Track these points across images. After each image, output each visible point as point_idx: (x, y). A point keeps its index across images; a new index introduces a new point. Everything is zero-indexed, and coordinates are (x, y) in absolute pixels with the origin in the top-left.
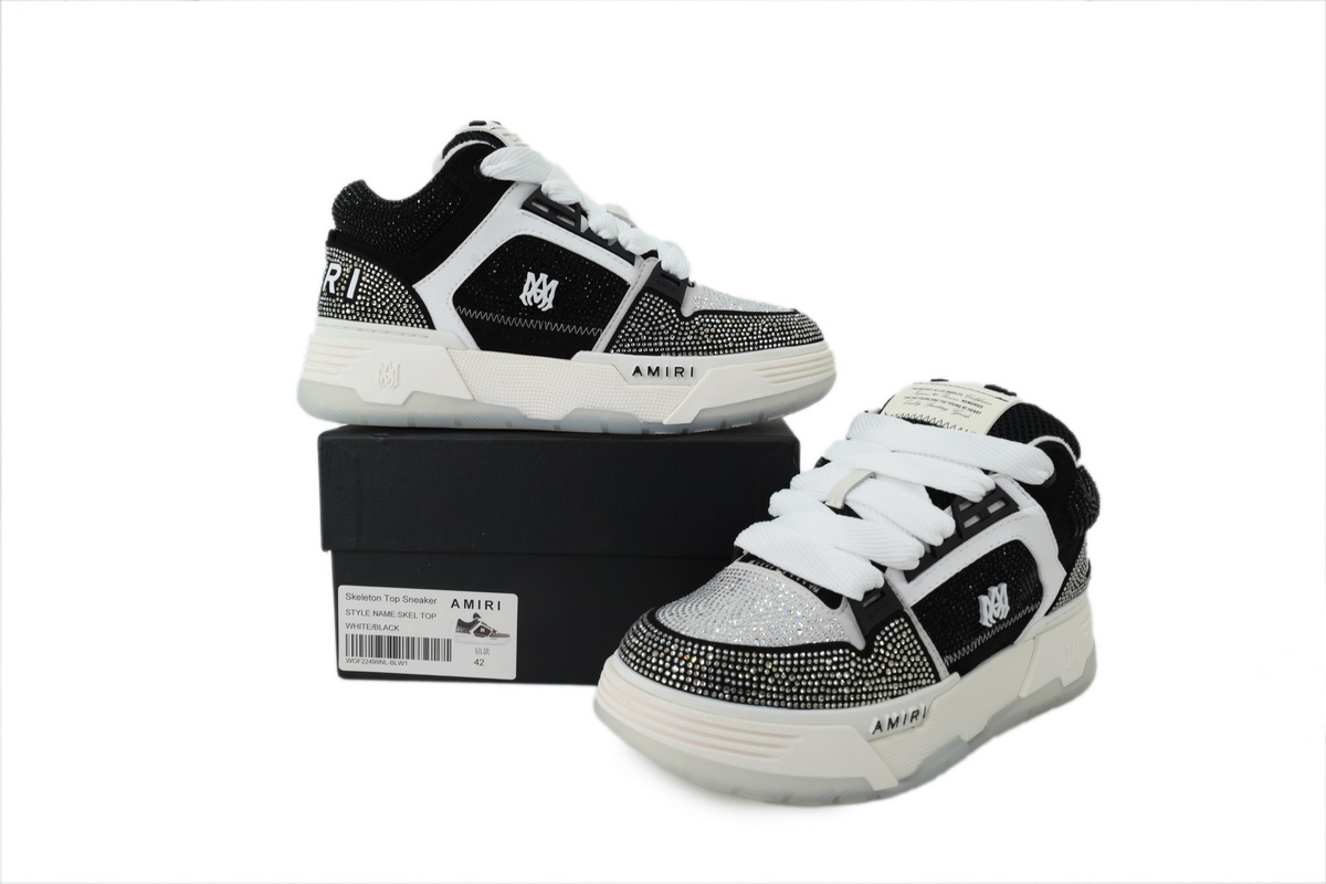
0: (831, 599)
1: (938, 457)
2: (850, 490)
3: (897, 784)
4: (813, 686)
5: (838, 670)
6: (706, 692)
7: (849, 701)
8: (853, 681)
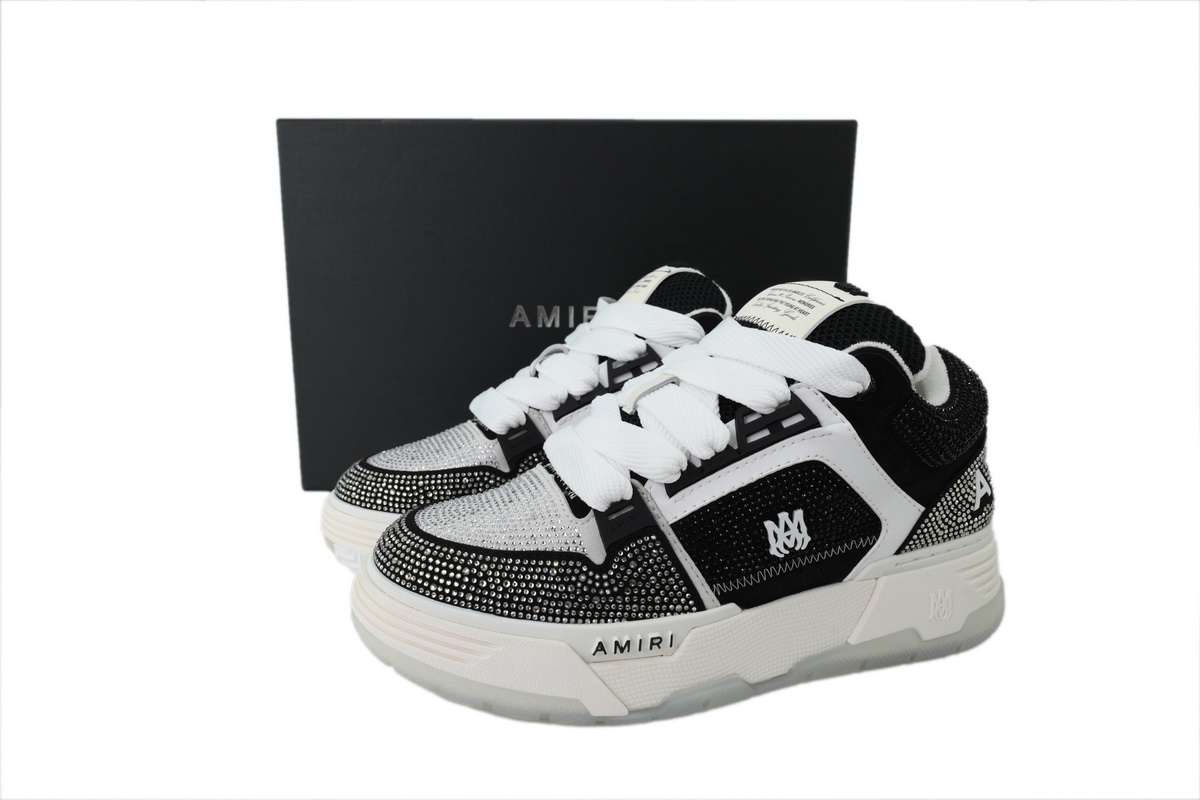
0: (579, 508)
1: (741, 362)
2: (643, 395)
3: (625, 712)
4: (529, 596)
5: (562, 582)
6: (415, 588)
7: (569, 617)
8: (577, 596)
